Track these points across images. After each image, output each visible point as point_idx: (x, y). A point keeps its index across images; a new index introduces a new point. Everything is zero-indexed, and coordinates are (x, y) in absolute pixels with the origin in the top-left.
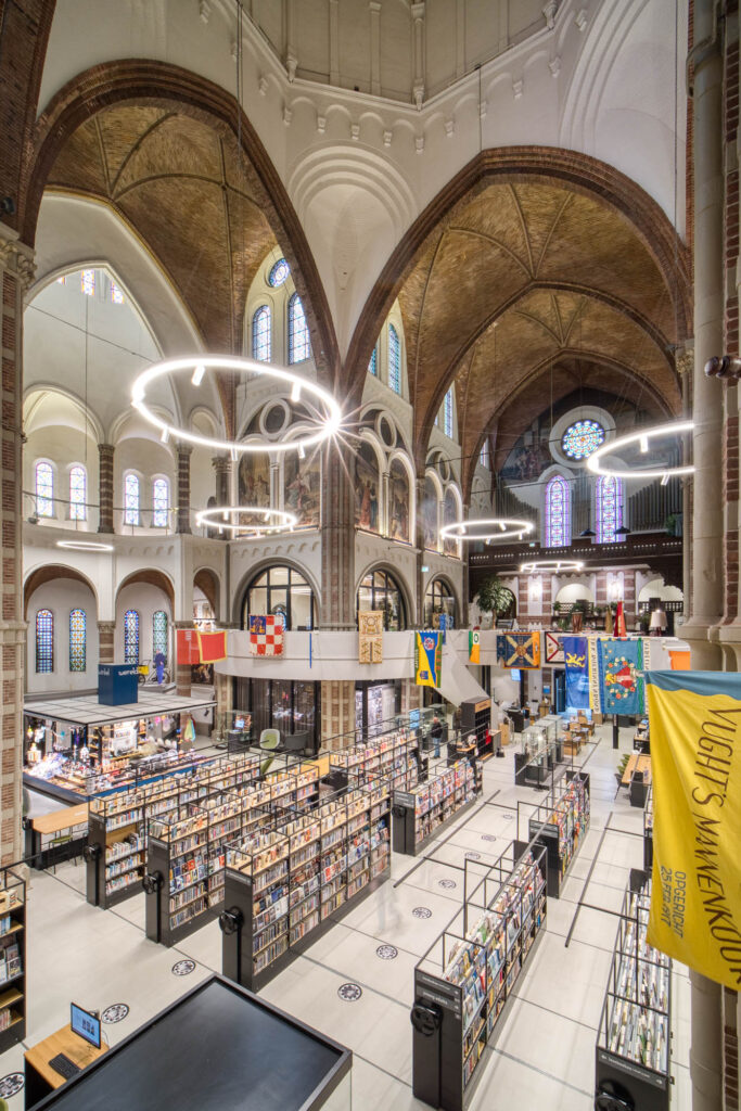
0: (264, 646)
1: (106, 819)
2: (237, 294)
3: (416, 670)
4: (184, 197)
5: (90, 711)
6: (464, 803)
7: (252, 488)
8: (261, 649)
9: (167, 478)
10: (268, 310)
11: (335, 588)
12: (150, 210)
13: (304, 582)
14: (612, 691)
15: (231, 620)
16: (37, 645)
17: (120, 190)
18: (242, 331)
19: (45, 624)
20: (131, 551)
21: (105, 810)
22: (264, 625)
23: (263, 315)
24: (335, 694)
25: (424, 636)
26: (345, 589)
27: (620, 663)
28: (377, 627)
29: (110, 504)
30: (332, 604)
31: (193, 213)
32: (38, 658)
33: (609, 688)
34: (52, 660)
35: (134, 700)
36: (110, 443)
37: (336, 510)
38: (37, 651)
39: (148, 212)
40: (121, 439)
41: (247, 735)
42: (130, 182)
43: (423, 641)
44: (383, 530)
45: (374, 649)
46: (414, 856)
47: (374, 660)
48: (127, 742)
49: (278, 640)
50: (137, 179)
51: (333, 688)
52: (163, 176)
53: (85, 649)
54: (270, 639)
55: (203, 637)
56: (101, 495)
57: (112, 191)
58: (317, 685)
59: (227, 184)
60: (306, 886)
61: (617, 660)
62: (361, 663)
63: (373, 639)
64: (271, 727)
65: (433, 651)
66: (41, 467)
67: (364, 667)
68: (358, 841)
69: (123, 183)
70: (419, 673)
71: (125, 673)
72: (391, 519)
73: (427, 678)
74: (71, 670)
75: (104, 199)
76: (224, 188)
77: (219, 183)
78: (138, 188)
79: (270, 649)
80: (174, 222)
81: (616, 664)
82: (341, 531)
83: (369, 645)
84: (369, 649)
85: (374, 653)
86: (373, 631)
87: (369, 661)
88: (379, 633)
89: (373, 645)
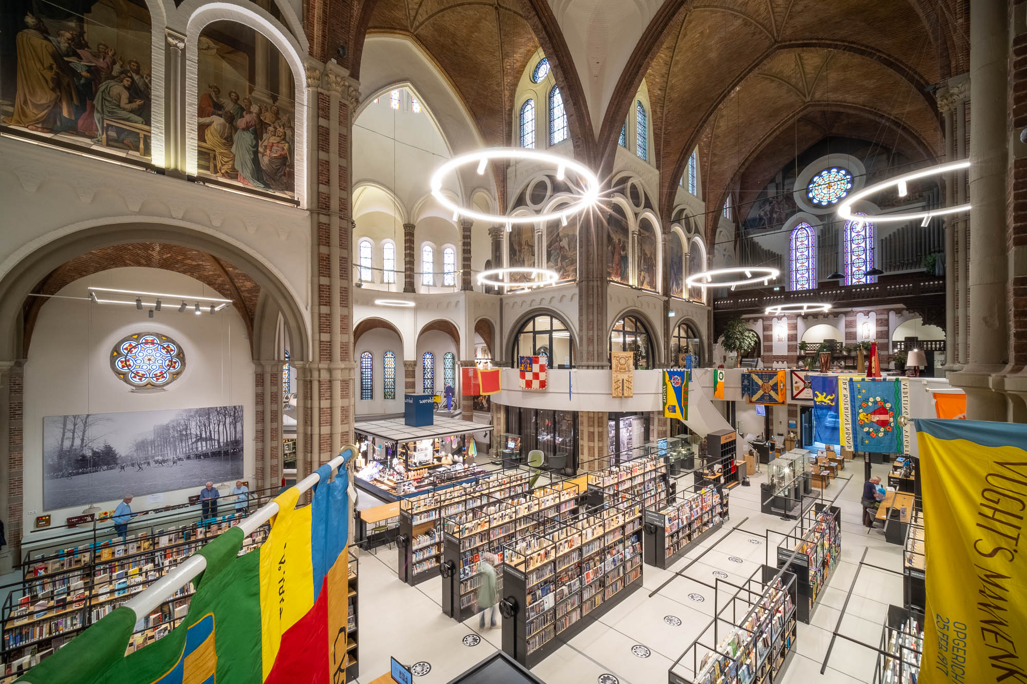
0: (531, 381)
1: (412, 515)
2: (507, 93)
3: (664, 404)
4: (466, 21)
5: (398, 430)
6: (711, 525)
7: (520, 251)
8: (529, 384)
9: (454, 247)
10: (532, 103)
11: (591, 333)
12: (440, 36)
13: (563, 328)
14: (866, 429)
15: (504, 360)
16: (362, 379)
17: (418, 24)
18: (511, 122)
19: (367, 362)
20: (427, 305)
21: (412, 509)
22: (531, 364)
23: (529, 107)
24: (591, 423)
25: (671, 374)
26: (600, 333)
27: (875, 403)
28: (628, 366)
29: (412, 270)
30: (588, 345)
31: (472, 32)
32: (362, 389)
33: (862, 427)
34: (372, 390)
35: (430, 423)
36: (412, 222)
37: (591, 266)
39: (439, 38)
40: (419, 220)
41: (517, 454)
42: (425, 16)
43: (670, 378)
44: (633, 281)
45: (625, 385)
46: (664, 569)
47: (626, 395)
48: (426, 455)
49: (542, 376)
50: (430, 13)
51: (589, 418)
52: (450, 7)
53: (394, 382)
54: (536, 376)
55: (483, 374)
56: (406, 263)
57: (412, 26)
58: (575, 415)
59: (498, 4)
60: (570, 586)
61: (871, 399)
62: (613, 397)
63: (625, 377)
64: (537, 449)
65: (680, 388)
66: (364, 244)
67: (617, 401)
68: (614, 552)
69: (420, 19)
70: (667, 407)
71: (424, 401)
72: (640, 271)
73: (674, 411)
74: (385, 398)
75: (407, 33)
76: (496, 8)
77: (492, 5)
78: (431, 20)
79: (536, 384)
80: (459, 43)
81: (870, 404)
82: (595, 283)
83: (621, 381)
84: (621, 385)
85: (625, 388)
86: (625, 369)
87: (621, 395)
88: (629, 371)
89: (625, 381)
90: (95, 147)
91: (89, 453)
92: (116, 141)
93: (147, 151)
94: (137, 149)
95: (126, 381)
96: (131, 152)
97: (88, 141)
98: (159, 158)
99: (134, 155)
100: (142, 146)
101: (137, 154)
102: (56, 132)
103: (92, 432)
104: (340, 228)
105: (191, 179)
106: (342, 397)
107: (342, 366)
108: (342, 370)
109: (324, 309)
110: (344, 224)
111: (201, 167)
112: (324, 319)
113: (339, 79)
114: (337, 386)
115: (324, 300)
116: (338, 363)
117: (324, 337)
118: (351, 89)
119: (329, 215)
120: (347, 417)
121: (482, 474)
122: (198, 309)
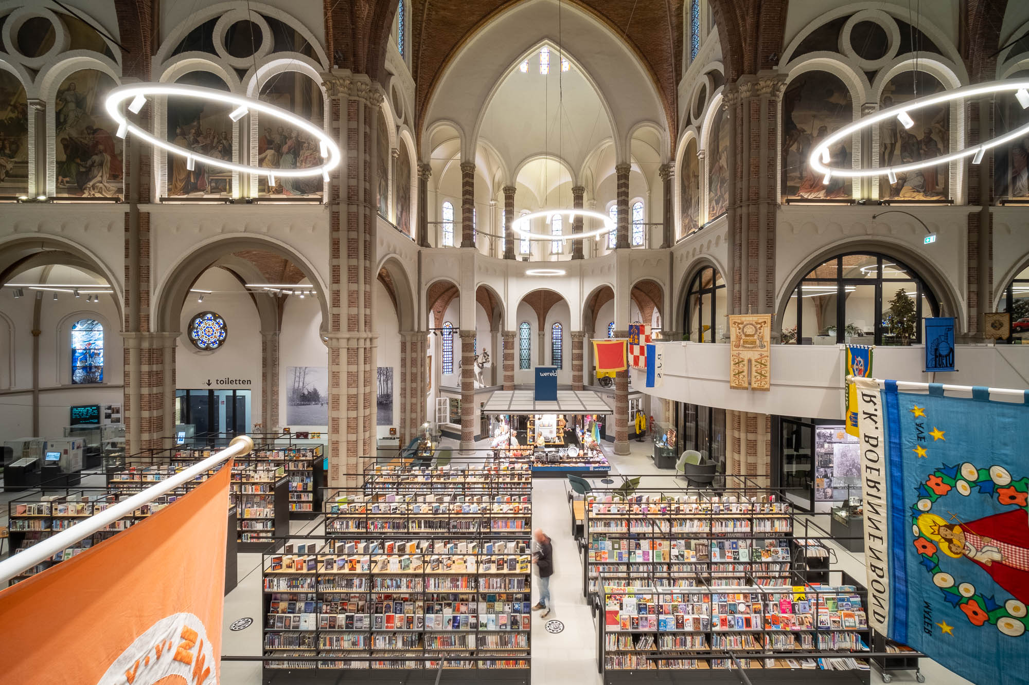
0: (638, 357)
7: (689, 187)
20: (593, 272)
28: (761, 338)
34: (561, 360)
36: (579, 184)
37: (739, 185)
38: (553, 352)
43: (853, 363)
44: (862, 191)
45: (754, 369)
47: (755, 385)
54: (642, 351)
62: (732, 387)
63: (753, 355)
67: (745, 395)
79: (643, 361)
82: (744, 210)
83: (746, 362)
84: (745, 369)
85: (754, 374)
86: (754, 342)
87: (746, 385)
88: (762, 346)
89: (754, 363)
90: (206, 196)
91: (306, 393)
92: (214, 188)
93: (230, 190)
94: (225, 190)
96: (222, 193)
97: (202, 193)
98: (236, 194)
99: (223, 195)
100: (228, 187)
101: (225, 193)
102: (187, 193)
103: (308, 379)
104: (349, 213)
105: (250, 202)
106: (349, 363)
107: (348, 336)
108: (348, 339)
109: (335, 287)
110: (354, 208)
111: (260, 190)
112: (336, 295)
113: (341, 81)
114: (344, 354)
115: (336, 278)
116: (344, 333)
117: (336, 311)
118: (359, 84)
119: (338, 204)
120: (356, 381)
121: (597, 465)
122: (302, 294)
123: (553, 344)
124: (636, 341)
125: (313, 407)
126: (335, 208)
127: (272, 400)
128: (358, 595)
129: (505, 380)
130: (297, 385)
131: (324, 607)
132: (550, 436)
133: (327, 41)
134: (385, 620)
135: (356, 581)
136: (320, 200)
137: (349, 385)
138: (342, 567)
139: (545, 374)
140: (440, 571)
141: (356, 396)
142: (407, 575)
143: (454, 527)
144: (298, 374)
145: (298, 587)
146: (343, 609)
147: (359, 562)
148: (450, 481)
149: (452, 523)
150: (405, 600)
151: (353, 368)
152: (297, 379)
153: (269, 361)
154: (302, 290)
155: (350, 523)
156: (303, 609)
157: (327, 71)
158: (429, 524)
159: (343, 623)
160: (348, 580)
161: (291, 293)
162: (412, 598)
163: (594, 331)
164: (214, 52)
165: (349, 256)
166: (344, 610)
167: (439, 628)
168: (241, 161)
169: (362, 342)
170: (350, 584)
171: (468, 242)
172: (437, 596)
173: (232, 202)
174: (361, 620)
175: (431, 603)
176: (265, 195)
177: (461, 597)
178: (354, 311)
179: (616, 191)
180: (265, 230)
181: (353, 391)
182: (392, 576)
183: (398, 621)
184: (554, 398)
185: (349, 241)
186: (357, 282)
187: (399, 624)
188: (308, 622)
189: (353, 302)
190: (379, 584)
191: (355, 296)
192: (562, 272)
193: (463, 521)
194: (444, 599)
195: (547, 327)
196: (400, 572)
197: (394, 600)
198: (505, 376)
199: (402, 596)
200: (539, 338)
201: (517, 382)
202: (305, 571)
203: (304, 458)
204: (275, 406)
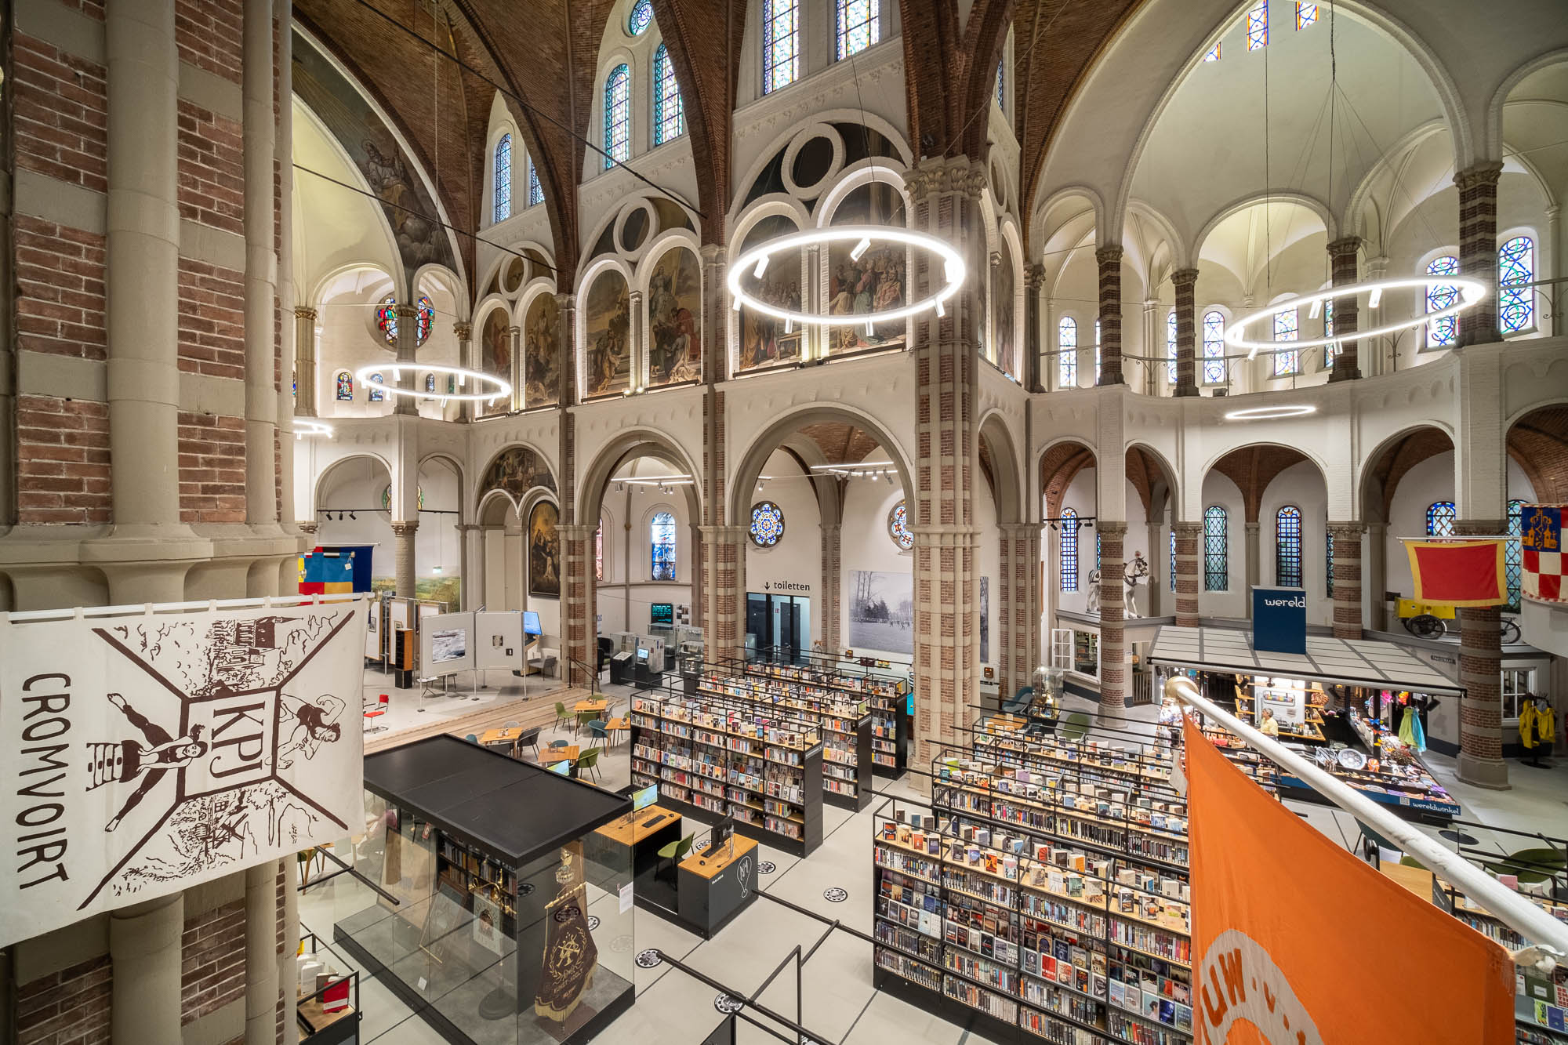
0: (1556, 579)
8: (1550, 586)
22: (1554, 529)
34: (1300, 577)
36: (1345, 235)
90: (775, 364)
91: (872, 606)
92: (783, 353)
93: (800, 352)
94: (794, 353)
95: (898, 545)
96: (792, 357)
97: (771, 361)
98: (805, 357)
99: (793, 359)
100: (797, 349)
101: (795, 356)
102: (757, 363)
103: (874, 587)
104: (941, 358)
105: (820, 363)
106: (942, 569)
107: (941, 530)
108: (942, 535)
109: (924, 462)
110: (948, 350)
111: (832, 346)
112: (925, 474)
113: (931, 176)
114: (936, 555)
115: (924, 451)
116: (936, 527)
117: (925, 495)
118: (955, 171)
119: (928, 347)
120: (953, 595)
121: (1420, 797)
122: (875, 474)
123: (1278, 546)
124: (1547, 543)
125: (879, 626)
126: (923, 353)
127: (833, 612)
128: (996, 909)
129: (1179, 609)
130: (860, 594)
131: (950, 911)
132: (1289, 720)
133: (911, 127)
134: (1040, 961)
135: (997, 889)
136: (903, 346)
137: (943, 601)
138: (976, 862)
139: (1277, 603)
140: (1135, 916)
141: (953, 616)
142: (1078, 905)
143: (1136, 847)
144: (862, 581)
145: (916, 871)
146: (975, 923)
147: (1000, 862)
148: (1112, 767)
149: (1133, 840)
150: (1073, 943)
151: (949, 576)
152: (861, 587)
153: (830, 563)
154: (875, 469)
155: (967, 799)
156: (922, 903)
157: (910, 167)
158: (1090, 830)
159: (978, 943)
160: (987, 882)
161: (860, 474)
162: (1084, 943)
163: (1386, 520)
164: (783, 190)
165: (942, 418)
166: (977, 925)
167: (1136, 1009)
168: (810, 310)
169: (960, 538)
170: (987, 890)
171: (1111, 376)
172: (1129, 955)
173: (802, 366)
174: (1003, 948)
175: (1120, 964)
176: (838, 351)
177: (1173, 971)
178: (949, 495)
179: (1457, 225)
180: (837, 395)
181: (949, 609)
182: (1054, 899)
183: (1061, 972)
184: (1300, 649)
185: (942, 396)
186: (953, 454)
187: (1064, 977)
188: (930, 924)
189: (947, 483)
190: (1032, 904)
191: (950, 473)
192: (1311, 409)
193: (1154, 842)
194: (1139, 963)
195: (1266, 514)
196: (1065, 895)
197: (1054, 936)
198: (1179, 601)
199: (1066, 934)
200: (1248, 536)
201: (1203, 611)
202: (925, 852)
203: (884, 694)
204: (836, 620)
